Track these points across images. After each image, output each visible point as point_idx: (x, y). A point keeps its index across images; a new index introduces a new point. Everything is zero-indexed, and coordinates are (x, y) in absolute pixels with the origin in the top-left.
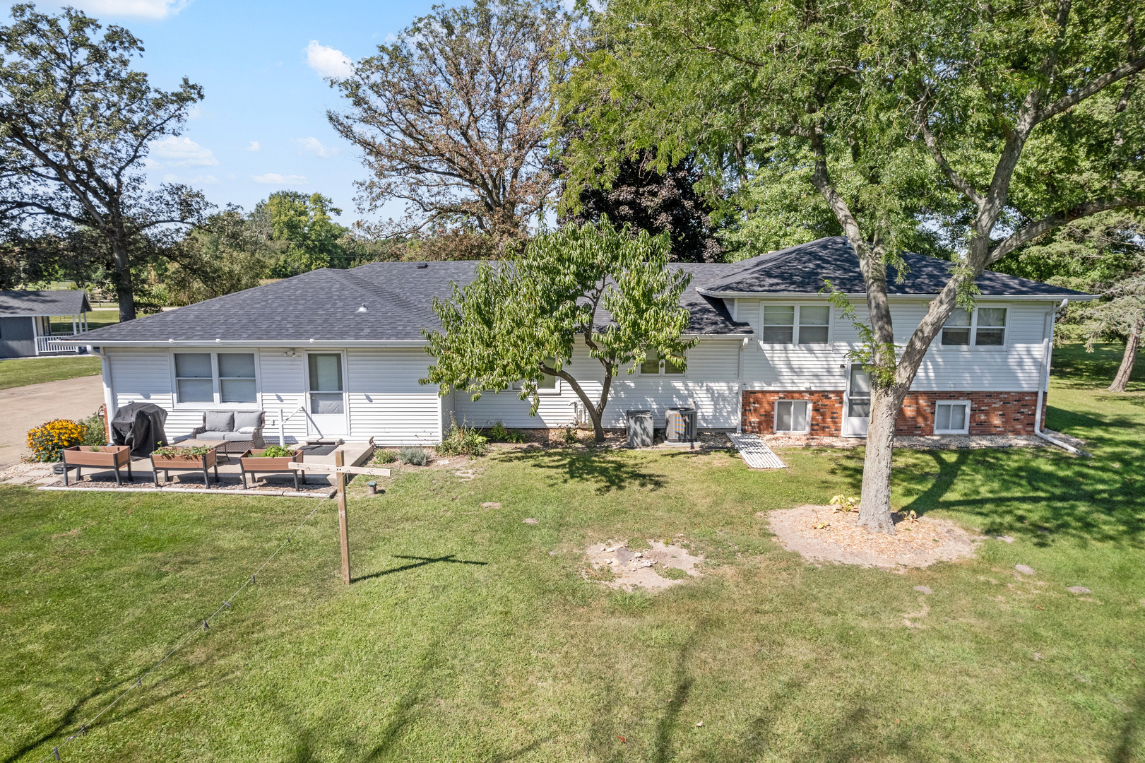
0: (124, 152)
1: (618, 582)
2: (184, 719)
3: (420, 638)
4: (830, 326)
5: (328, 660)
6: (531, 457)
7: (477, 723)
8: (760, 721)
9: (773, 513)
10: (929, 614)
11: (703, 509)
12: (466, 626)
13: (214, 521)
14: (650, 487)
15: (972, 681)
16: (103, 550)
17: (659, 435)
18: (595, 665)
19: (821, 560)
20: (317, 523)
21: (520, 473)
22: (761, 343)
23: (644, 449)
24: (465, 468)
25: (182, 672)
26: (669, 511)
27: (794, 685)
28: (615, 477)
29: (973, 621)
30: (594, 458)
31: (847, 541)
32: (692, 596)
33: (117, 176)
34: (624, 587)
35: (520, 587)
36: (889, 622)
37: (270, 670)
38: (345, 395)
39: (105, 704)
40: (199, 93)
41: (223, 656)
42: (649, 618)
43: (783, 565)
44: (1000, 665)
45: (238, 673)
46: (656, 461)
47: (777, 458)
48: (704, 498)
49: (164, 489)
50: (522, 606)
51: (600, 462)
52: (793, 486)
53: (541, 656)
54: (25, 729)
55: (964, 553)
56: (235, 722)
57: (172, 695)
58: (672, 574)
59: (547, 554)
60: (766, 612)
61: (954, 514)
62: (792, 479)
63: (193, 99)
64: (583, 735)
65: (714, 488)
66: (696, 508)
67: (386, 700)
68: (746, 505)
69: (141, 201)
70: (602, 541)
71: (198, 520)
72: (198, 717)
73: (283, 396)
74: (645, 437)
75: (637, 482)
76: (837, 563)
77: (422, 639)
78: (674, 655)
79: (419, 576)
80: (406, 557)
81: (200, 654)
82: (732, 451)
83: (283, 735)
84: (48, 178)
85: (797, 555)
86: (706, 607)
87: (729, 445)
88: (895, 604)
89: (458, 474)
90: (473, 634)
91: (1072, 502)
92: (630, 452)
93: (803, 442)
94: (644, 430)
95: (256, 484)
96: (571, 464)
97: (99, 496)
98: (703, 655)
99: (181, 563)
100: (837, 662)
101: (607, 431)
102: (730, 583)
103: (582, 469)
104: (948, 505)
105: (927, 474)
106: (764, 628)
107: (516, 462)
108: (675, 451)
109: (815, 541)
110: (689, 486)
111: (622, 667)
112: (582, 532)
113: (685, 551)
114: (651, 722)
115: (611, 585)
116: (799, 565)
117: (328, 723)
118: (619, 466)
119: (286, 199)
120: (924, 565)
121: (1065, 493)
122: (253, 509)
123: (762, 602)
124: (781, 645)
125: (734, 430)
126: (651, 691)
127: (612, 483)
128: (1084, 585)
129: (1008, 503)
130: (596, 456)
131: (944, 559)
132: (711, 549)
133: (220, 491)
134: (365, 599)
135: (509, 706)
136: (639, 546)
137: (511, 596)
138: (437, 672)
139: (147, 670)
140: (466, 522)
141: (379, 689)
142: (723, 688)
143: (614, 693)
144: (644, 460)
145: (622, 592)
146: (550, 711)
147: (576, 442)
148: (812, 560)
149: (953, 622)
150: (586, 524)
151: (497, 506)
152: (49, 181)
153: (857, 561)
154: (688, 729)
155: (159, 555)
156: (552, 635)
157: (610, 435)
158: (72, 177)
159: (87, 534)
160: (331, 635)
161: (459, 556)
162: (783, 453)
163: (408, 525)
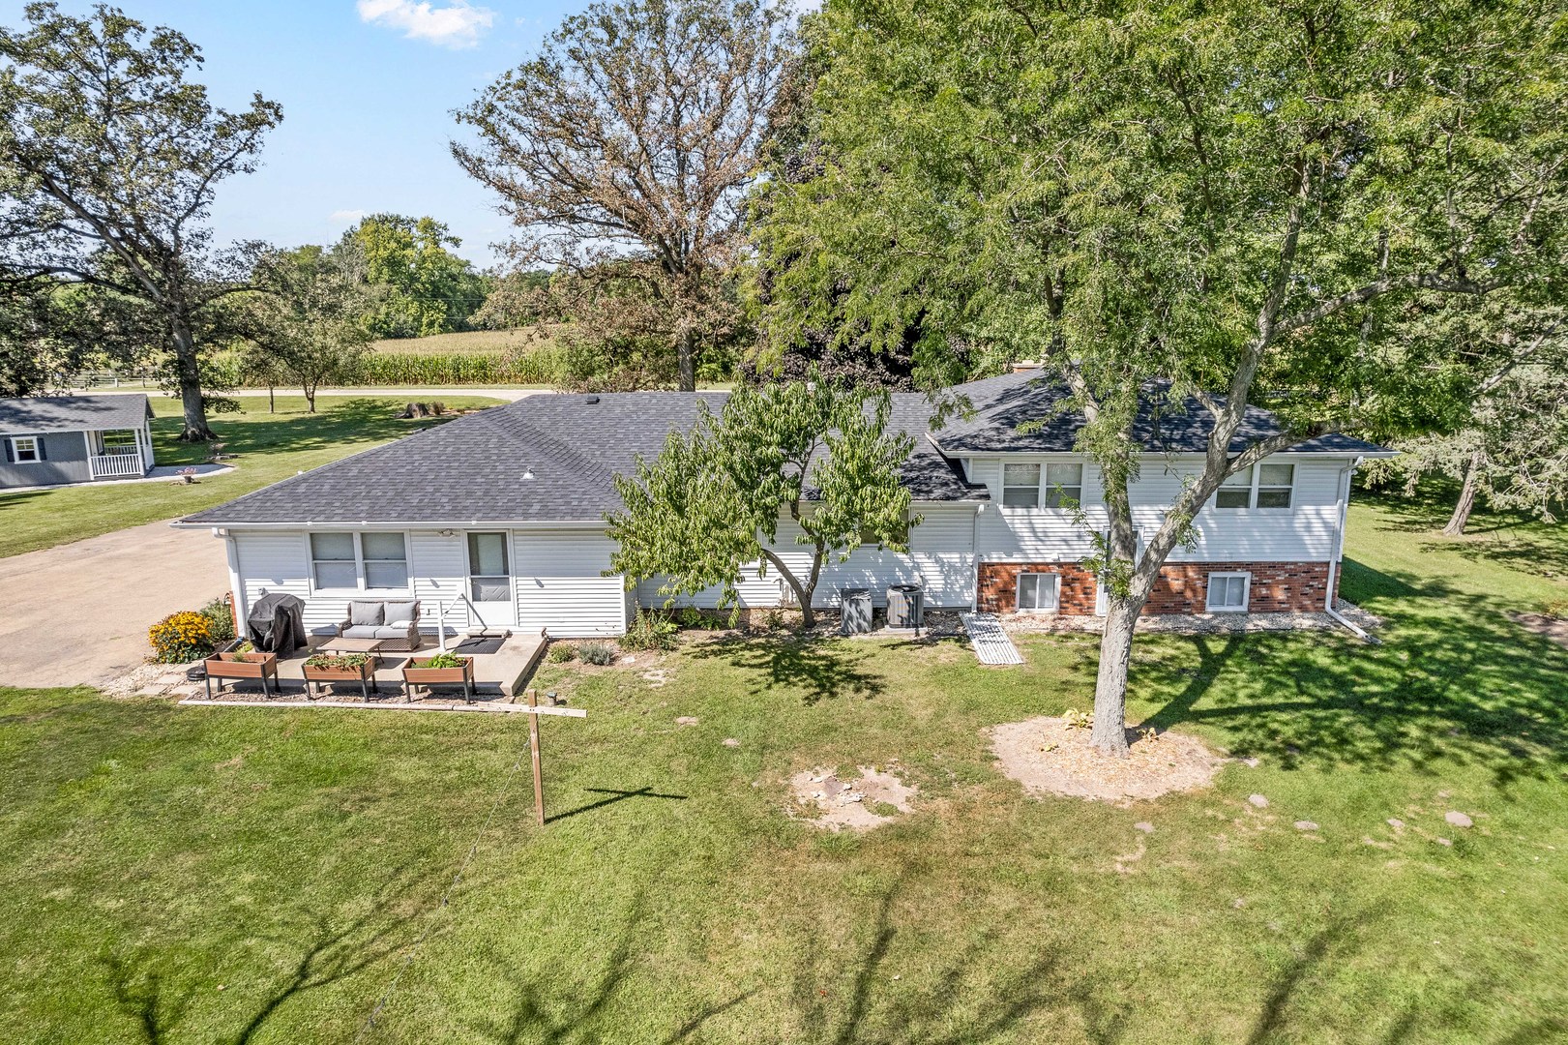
0: (183, 197)
1: (825, 819)
2: (410, 976)
3: (624, 888)
4: (1083, 487)
5: (536, 913)
6: (730, 651)
7: (687, 978)
8: (954, 975)
9: (999, 728)
10: (1144, 857)
11: (921, 723)
12: (667, 873)
13: (384, 746)
14: (867, 692)
15: (1166, 931)
16: (275, 784)
17: (879, 617)
18: (800, 916)
19: (1043, 790)
20: (496, 746)
21: (717, 675)
22: (1001, 507)
23: (862, 636)
24: (654, 670)
25: (395, 926)
26: (884, 727)
27: (991, 936)
28: (827, 679)
29: (1186, 864)
30: (803, 653)
31: (1074, 767)
32: (901, 837)
33: (175, 230)
34: (831, 826)
35: (723, 826)
36: (1102, 866)
37: (480, 923)
38: (512, 580)
39: (330, 960)
40: (276, 113)
41: (431, 909)
42: (855, 862)
43: (1002, 797)
44: (1199, 913)
45: (450, 928)
46: (873, 655)
47: (1014, 650)
48: (925, 708)
49: (319, 703)
50: (725, 849)
51: (809, 658)
52: (1027, 690)
53: (746, 906)
54: (266, 985)
55: (1200, 780)
56: (458, 978)
57: (391, 949)
58: (883, 810)
59: (750, 785)
60: (976, 855)
61: (1202, 728)
62: (1027, 681)
63: (270, 124)
64: (786, 989)
65: (937, 694)
66: (914, 723)
67: (598, 955)
68: (971, 717)
69: (207, 264)
70: (810, 768)
71: (365, 744)
72: (422, 973)
73: (440, 581)
74: (861, 621)
75: (852, 686)
76: (1059, 795)
77: (626, 889)
78: (878, 904)
79: (615, 814)
80: (600, 791)
81: (406, 907)
82: (963, 640)
83: (507, 992)
84: (84, 234)
85: (1018, 784)
86: (914, 849)
87: (960, 630)
88: (1112, 844)
89: (647, 676)
90: (677, 883)
91: (1335, 711)
92: (845, 643)
93: (1048, 625)
94: (860, 613)
95: (422, 695)
96: (776, 661)
97: (248, 712)
98: (907, 904)
99: (361, 800)
100: (1038, 911)
101: (819, 610)
102: (942, 822)
103: (787, 668)
104: (1199, 716)
105: (1184, 670)
106: (971, 873)
107: (712, 658)
108: (896, 640)
109: (1040, 766)
110: (909, 691)
111: (825, 918)
112: (787, 757)
113: (898, 780)
114: (851, 975)
115: (818, 824)
116: (1019, 797)
117: (546, 980)
118: (832, 664)
119: (384, 225)
120: (1153, 796)
121: (1332, 698)
122: (424, 730)
123: (973, 843)
124: (986, 892)
125: (968, 609)
126: (853, 943)
127: (822, 686)
128: (1313, 819)
129: (1265, 713)
130: (805, 648)
131: (1177, 789)
132: (926, 777)
133: (382, 705)
134: (563, 844)
135: (714, 959)
136: (848, 775)
137: (714, 837)
138: (644, 925)
139: (360, 924)
140: (660, 743)
141: (589, 944)
142: (922, 939)
143: (816, 947)
144: (861, 654)
145: (829, 832)
146: (755, 965)
147: (782, 628)
148: (1033, 791)
149: (1165, 866)
150: (791, 746)
151: (694, 721)
152: (84, 239)
153: (1081, 792)
154: (885, 982)
155: (335, 790)
156: (756, 883)
157: (821, 617)
158: (115, 233)
159: (251, 763)
160: (533, 885)
161: (656, 790)
162: (1024, 642)
163: (597, 749)
